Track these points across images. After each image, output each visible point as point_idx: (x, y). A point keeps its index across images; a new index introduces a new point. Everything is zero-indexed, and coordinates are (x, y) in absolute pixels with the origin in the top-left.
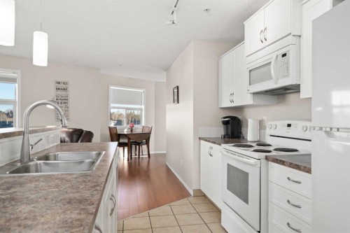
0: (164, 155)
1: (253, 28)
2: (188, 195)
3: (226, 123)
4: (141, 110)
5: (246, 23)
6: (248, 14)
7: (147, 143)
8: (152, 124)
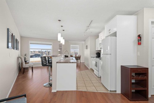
0: (84, 62)
1: (100, 35)
2: (88, 69)
3: (97, 54)
4: (78, 51)
5: (99, 34)
6: (99, 33)
7: (80, 59)
8: (81, 54)
